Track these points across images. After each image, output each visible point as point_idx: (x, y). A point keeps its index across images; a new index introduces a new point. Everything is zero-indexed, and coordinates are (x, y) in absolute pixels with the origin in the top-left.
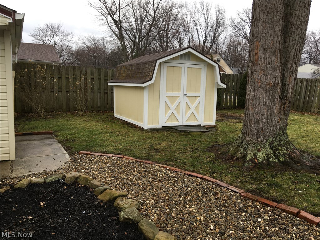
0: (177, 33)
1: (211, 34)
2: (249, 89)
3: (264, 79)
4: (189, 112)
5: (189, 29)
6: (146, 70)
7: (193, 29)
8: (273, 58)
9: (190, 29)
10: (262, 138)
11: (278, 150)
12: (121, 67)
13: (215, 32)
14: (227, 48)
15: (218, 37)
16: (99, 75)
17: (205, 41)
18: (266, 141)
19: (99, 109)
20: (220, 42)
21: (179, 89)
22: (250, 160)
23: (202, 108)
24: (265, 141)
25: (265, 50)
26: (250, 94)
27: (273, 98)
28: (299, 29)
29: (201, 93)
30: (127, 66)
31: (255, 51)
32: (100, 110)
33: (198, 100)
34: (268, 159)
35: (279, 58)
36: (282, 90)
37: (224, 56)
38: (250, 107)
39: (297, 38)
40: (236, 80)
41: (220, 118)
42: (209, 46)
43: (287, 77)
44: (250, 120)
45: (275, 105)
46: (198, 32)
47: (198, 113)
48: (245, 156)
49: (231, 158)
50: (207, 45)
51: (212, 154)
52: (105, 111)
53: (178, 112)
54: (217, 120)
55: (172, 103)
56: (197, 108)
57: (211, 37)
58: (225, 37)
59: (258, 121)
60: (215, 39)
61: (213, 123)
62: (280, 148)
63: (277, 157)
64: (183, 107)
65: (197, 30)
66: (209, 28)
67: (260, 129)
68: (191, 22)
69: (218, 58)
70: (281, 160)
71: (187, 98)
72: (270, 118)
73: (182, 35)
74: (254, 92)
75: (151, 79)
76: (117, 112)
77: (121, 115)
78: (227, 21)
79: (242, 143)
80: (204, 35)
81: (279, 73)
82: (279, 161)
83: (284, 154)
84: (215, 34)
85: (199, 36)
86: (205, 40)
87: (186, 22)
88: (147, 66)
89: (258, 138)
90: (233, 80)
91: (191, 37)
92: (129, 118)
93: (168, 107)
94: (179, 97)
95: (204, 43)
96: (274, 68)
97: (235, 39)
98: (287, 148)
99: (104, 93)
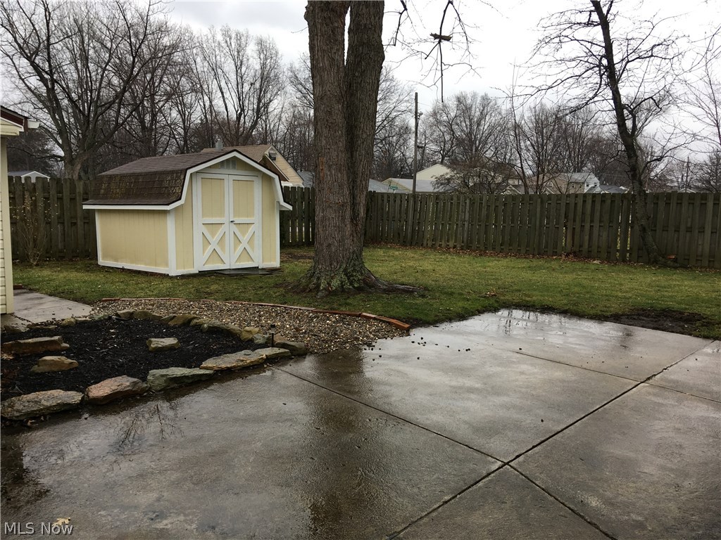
0: (175, 94)
1: (252, 99)
2: (318, 209)
3: (331, 198)
4: (240, 248)
5: (201, 86)
6: (169, 184)
7: (210, 86)
8: (339, 175)
9: (205, 86)
10: (335, 264)
11: (352, 276)
12: (111, 177)
13: (260, 96)
14: (288, 130)
15: (266, 106)
16: (60, 192)
17: (240, 114)
18: (340, 267)
19: (61, 255)
20: (271, 117)
21: (221, 214)
22: (324, 289)
23: (258, 241)
24: (338, 266)
25: (330, 166)
26: (319, 214)
27: (343, 219)
28: (365, 143)
29: (256, 218)
30: (123, 176)
31: (321, 168)
32: (64, 257)
33: (252, 229)
34: (342, 286)
35: (345, 176)
36: (353, 210)
37: (282, 145)
38: (320, 230)
39: (364, 152)
40: (306, 197)
41: (285, 259)
42: (248, 124)
43: (357, 196)
44: (322, 245)
45: (346, 226)
46: (222, 93)
47: (253, 248)
48: (318, 286)
49: (304, 290)
50: (245, 122)
51: (281, 289)
52: (74, 257)
53: (223, 248)
54: (281, 262)
55: (213, 235)
56: (250, 241)
57: (251, 104)
58: (281, 107)
59: (329, 245)
60: (261, 110)
61: (276, 263)
62: (354, 274)
63: (351, 284)
64: (229, 240)
65: (221, 89)
66: (246, 87)
67: (333, 255)
68: (206, 69)
69: (272, 152)
70: (356, 286)
71: (234, 226)
72: (341, 241)
73: (189, 99)
74: (323, 212)
75: (180, 199)
76: (105, 256)
77: (116, 260)
78: (285, 76)
79: (314, 273)
80: (236, 100)
81: (346, 192)
82: (354, 287)
83: (359, 280)
84: (259, 101)
85: (227, 101)
86: (239, 112)
87: (195, 71)
88: (169, 178)
89: (331, 265)
90: (303, 198)
91: (207, 104)
92: (136, 263)
93: (206, 242)
94: (223, 226)
95: (239, 118)
96: (341, 186)
97: (302, 112)
98: (362, 273)
99: (70, 225)
